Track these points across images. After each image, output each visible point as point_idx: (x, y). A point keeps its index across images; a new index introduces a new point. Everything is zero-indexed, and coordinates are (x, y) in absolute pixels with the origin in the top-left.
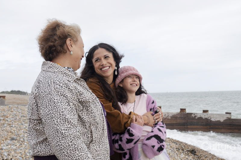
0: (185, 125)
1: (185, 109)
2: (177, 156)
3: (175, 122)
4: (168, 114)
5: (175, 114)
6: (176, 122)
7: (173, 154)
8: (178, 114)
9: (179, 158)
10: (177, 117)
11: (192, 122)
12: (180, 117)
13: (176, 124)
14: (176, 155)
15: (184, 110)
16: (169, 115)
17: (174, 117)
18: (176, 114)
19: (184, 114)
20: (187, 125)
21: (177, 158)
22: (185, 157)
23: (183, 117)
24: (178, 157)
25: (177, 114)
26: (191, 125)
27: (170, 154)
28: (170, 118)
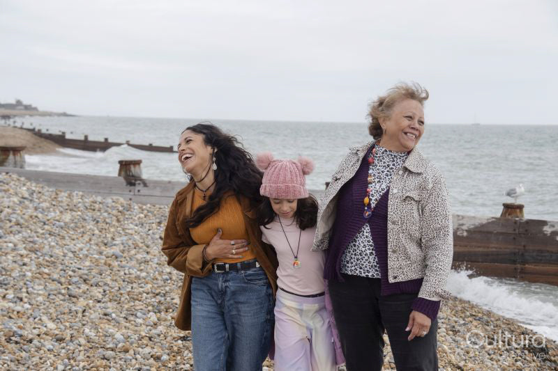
0: (514, 262)
1: (520, 207)
2: (491, 359)
3: (481, 249)
4: (461, 222)
5: (484, 222)
6: (486, 250)
7: (477, 353)
8: (495, 222)
9: (496, 366)
10: (491, 233)
11: (541, 251)
12: (502, 234)
13: (487, 255)
14: (488, 356)
15: (518, 210)
16: (463, 225)
17: (481, 232)
18: (489, 223)
19: (516, 222)
20: (524, 262)
21: (489, 364)
22: (513, 364)
23: (511, 231)
24: (495, 363)
25: (493, 222)
26: (537, 261)
27: (468, 353)
28: (465, 234)
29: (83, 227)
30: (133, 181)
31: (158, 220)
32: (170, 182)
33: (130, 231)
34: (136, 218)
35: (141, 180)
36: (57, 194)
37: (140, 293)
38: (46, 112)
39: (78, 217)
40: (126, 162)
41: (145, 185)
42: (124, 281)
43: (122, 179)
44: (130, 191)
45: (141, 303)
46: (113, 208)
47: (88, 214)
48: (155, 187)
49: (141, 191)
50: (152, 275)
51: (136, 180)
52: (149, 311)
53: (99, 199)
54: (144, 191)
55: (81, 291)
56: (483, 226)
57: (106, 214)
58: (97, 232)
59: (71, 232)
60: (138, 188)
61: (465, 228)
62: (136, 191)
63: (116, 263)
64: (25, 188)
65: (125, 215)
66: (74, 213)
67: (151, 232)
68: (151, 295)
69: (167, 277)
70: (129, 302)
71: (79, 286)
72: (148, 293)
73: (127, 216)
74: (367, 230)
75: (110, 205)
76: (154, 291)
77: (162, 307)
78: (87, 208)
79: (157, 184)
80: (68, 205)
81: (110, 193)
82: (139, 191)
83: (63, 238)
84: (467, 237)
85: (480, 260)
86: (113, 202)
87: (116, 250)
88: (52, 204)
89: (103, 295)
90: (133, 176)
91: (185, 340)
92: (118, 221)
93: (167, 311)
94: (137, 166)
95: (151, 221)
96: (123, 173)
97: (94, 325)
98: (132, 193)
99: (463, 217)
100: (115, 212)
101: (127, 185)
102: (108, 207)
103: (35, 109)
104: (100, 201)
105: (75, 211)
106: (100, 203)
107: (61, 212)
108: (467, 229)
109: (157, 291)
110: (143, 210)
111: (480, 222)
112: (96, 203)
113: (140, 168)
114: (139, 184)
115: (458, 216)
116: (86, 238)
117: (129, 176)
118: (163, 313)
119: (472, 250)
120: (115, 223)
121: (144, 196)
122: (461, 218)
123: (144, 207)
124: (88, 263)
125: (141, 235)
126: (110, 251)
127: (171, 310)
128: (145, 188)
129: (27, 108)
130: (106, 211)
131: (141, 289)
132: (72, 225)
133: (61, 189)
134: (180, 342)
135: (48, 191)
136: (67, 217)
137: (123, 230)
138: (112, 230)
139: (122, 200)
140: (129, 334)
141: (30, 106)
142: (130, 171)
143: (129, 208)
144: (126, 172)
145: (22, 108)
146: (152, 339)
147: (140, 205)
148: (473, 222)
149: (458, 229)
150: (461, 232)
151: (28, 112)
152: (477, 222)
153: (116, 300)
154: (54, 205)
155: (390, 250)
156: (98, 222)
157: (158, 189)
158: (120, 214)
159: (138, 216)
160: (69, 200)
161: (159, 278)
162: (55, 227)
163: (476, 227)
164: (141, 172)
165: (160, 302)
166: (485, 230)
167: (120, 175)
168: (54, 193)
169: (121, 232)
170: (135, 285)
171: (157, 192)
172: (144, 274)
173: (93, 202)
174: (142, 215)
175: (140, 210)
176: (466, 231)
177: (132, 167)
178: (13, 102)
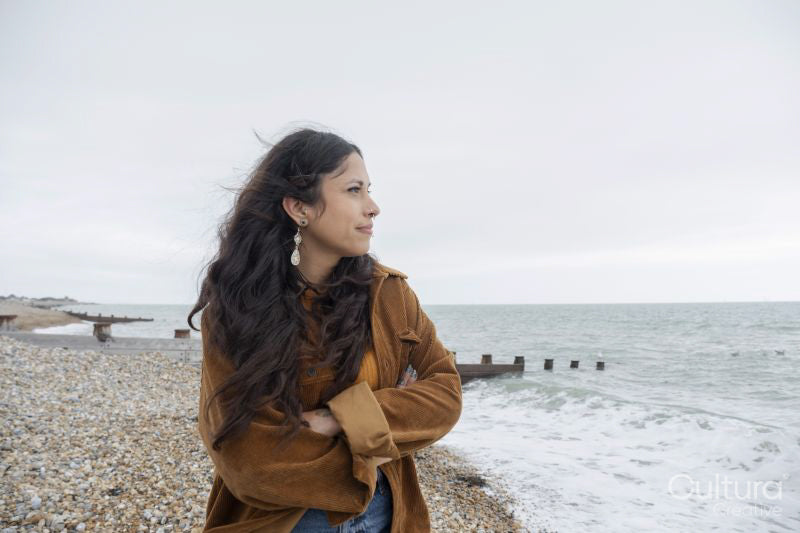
29: (52, 376)
30: (104, 339)
31: (119, 367)
33: (94, 378)
34: (102, 367)
35: (110, 337)
37: (83, 438)
39: (51, 368)
41: (113, 341)
42: (71, 425)
43: (95, 338)
44: (101, 346)
46: (84, 359)
47: (62, 365)
48: (121, 342)
49: (110, 346)
51: (106, 338)
52: (85, 458)
53: (74, 352)
54: (112, 345)
55: (19, 441)
57: (76, 365)
58: (64, 380)
59: (38, 381)
60: (107, 343)
62: (106, 346)
63: (70, 408)
64: (10, 347)
66: (48, 365)
68: (93, 439)
69: (114, 419)
70: (68, 449)
71: (20, 436)
72: (91, 437)
73: (94, 365)
75: (82, 357)
76: (97, 435)
78: (62, 360)
79: (122, 340)
80: (46, 359)
81: (85, 348)
82: (108, 346)
83: (29, 387)
86: (86, 354)
87: (74, 396)
89: (42, 444)
90: (104, 335)
91: (113, 495)
92: (86, 369)
94: (108, 327)
95: (114, 368)
96: (96, 333)
98: (103, 348)
100: (84, 362)
101: (99, 342)
102: (80, 358)
104: (75, 354)
106: (74, 356)
107: (36, 365)
109: (100, 435)
110: (109, 360)
113: (110, 328)
114: (109, 340)
117: (101, 334)
118: (100, 459)
120: (82, 371)
121: (112, 349)
123: (111, 357)
124: (41, 410)
125: (102, 381)
126: (68, 396)
128: (113, 343)
130: (77, 362)
131: (86, 434)
132: (43, 375)
133: (44, 346)
134: (107, 497)
136: (41, 369)
137: (88, 376)
138: (78, 377)
139: (93, 352)
140: (50, 494)
142: (102, 331)
143: (98, 359)
144: (99, 331)
146: (76, 498)
147: (107, 356)
153: (54, 448)
154: (32, 359)
156: (67, 371)
157: (123, 343)
158: (89, 364)
159: (104, 365)
160: (48, 354)
161: (107, 420)
162: (24, 378)
164: (110, 331)
165: (100, 447)
167: (94, 334)
168: (37, 350)
169: (86, 378)
170: (80, 430)
171: (123, 346)
172: (92, 417)
173: (68, 355)
174: (107, 364)
175: (107, 360)
177: (104, 328)
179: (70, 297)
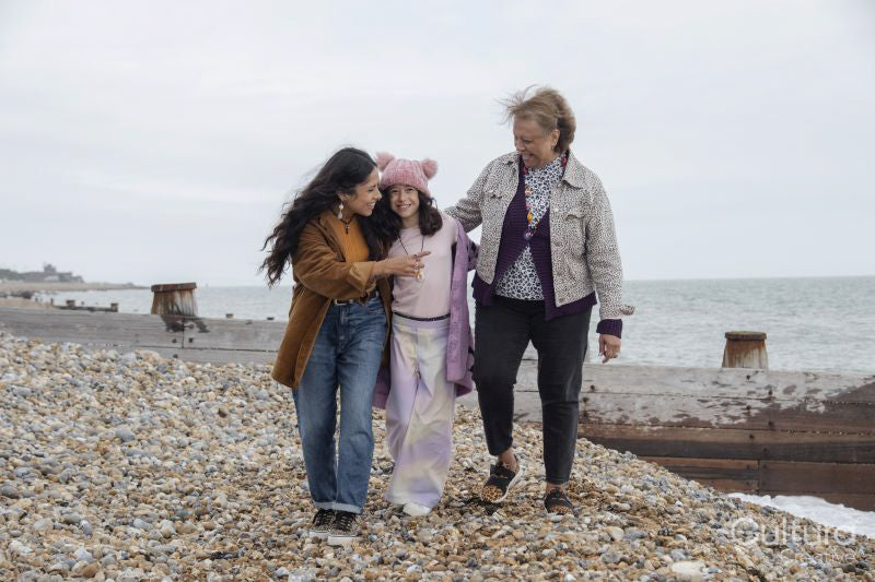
3: (855, 438)
4: (812, 386)
5: (859, 384)
16: (816, 391)
17: (853, 405)
28: (822, 409)
29: (69, 395)
30: (180, 322)
31: (220, 386)
32: (249, 323)
33: (162, 404)
34: (179, 384)
35: (195, 319)
36: (30, 347)
37: (153, 492)
38: (98, 284)
39: (64, 382)
40: (165, 286)
41: (203, 328)
42: (125, 474)
43: (158, 319)
44: (174, 341)
45: (150, 506)
46: (135, 368)
47: (86, 377)
48: (221, 333)
49: (195, 341)
50: (184, 464)
51: (184, 320)
52: (161, 517)
53: (112, 354)
54: (201, 340)
55: (32, 488)
56: (856, 392)
57: (120, 377)
58: (95, 403)
59: (41, 404)
60: (189, 334)
61: (820, 396)
62: (186, 340)
63: (119, 449)
65: (158, 378)
66: (56, 375)
67: (202, 404)
68: (174, 494)
69: (213, 468)
70: (125, 505)
71: (29, 480)
72: (167, 492)
73: (161, 381)
74: (527, 252)
75: (130, 363)
76: (181, 489)
77: (190, 511)
78: (85, 368)
79: (228, 325)
80: (48, 363)
81: (136, 344)
82: (191, 340)
83: (25, 411)
84: (825, 415)
85: (855, 460)
86: (138, 358)
87: (126, 430)
88: (15, 361)
89: (74, 495)
90: (179, 313)
92: (143, 387)
93: (199, 519)
94: (187, 294)
95: (208, 388)
96: (160, 307)
97: (35, 536)
98: (178, 345)
99: (816, 377)
100: (138, 374)
101: (168, 330)
102: (128, 366)
103: (78, 279)
104: (113, 357)
105: (57, 372)
106: (113, 361)
107: (30, 374)
108: (824, 398)
109: (187, 488)
110: (194, 371)
111: (850, 384)
112: (104, 360)
113: (192, 297)
114: (191, 327)
115: (807, 374)
116: (71, 412)
117: (172, 312)
118: (188, 522)
119: (835, 439)
120: (134, 390)
121: (201, 349)
122: (812, 377)
123: (198, 366)
124: (60, 449)
125: (183, 410)
126: (112, 431)
127: (207, 516)
128: (203, 334)
129: (65, 278)
130: (121, 372)
131: (157, 487)
132: (48, 393)
133: (39, 339)
134: (208, 561)
135: (13, 341)
136: (41, 381)
137: (150, 401)
138: (127, 401)
139: (156, 355)
140: (106, 551)
141: (69, 274)
142: (173, 303)
143: (168, 369)
144: (166, 305)
145: (56, 278)
146: (152, 558)
147: (190, 363)
148: (835, 385)
149: (807, 398)
150: (813, 404)
151: (65, 285)
152: (844, 386)
153: (99, 504)
154: (19, 363)
155: (555, 273)
156: (101, 389)
157: (228, 336)
158: (149, 377)
159: (183, 381)
160: (52, 355)
161: (198, 469)
162: (10, 395)
163: (843, 395)
164: (194, 304)
165: (188, 505)
166: (861, 399)
167: (154, 311)
168: (25, 345)
169: (144, 404)
170: (146, 481)
171: (227, 342)
172: (169, 464)
173: (99, 360)
174: (190, 379)
175: (188, 371)
176: (824, 402)
177: (177, 295)
178: (41, 269)
179: (60, 269)
